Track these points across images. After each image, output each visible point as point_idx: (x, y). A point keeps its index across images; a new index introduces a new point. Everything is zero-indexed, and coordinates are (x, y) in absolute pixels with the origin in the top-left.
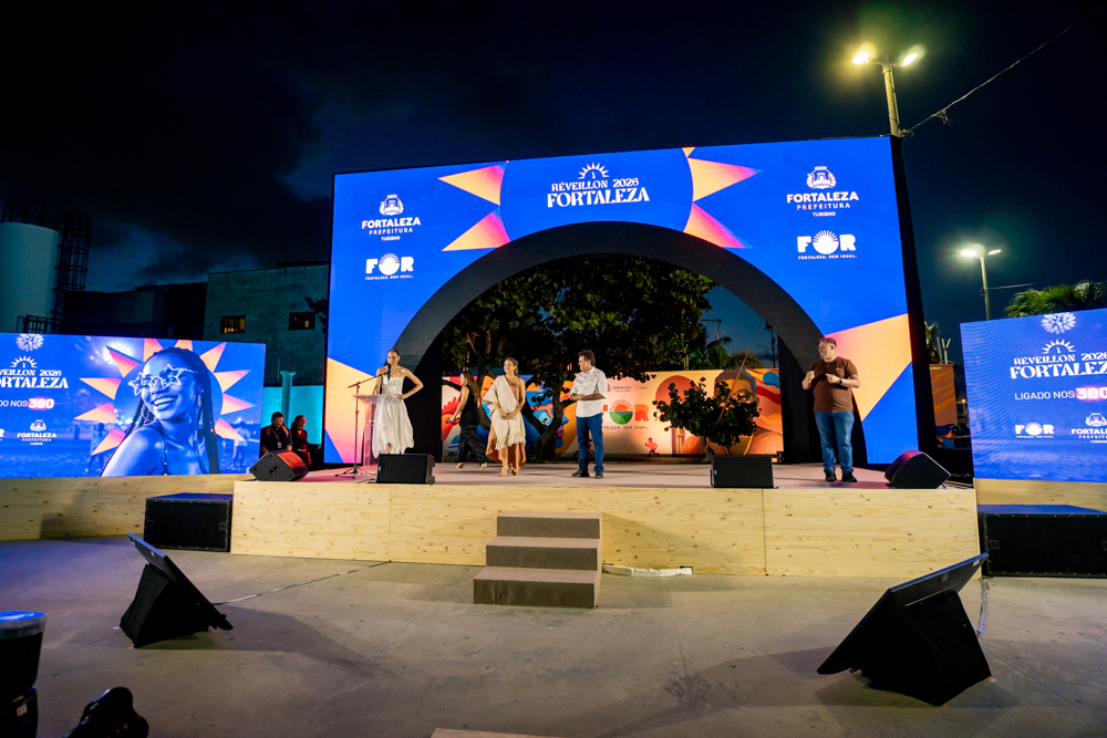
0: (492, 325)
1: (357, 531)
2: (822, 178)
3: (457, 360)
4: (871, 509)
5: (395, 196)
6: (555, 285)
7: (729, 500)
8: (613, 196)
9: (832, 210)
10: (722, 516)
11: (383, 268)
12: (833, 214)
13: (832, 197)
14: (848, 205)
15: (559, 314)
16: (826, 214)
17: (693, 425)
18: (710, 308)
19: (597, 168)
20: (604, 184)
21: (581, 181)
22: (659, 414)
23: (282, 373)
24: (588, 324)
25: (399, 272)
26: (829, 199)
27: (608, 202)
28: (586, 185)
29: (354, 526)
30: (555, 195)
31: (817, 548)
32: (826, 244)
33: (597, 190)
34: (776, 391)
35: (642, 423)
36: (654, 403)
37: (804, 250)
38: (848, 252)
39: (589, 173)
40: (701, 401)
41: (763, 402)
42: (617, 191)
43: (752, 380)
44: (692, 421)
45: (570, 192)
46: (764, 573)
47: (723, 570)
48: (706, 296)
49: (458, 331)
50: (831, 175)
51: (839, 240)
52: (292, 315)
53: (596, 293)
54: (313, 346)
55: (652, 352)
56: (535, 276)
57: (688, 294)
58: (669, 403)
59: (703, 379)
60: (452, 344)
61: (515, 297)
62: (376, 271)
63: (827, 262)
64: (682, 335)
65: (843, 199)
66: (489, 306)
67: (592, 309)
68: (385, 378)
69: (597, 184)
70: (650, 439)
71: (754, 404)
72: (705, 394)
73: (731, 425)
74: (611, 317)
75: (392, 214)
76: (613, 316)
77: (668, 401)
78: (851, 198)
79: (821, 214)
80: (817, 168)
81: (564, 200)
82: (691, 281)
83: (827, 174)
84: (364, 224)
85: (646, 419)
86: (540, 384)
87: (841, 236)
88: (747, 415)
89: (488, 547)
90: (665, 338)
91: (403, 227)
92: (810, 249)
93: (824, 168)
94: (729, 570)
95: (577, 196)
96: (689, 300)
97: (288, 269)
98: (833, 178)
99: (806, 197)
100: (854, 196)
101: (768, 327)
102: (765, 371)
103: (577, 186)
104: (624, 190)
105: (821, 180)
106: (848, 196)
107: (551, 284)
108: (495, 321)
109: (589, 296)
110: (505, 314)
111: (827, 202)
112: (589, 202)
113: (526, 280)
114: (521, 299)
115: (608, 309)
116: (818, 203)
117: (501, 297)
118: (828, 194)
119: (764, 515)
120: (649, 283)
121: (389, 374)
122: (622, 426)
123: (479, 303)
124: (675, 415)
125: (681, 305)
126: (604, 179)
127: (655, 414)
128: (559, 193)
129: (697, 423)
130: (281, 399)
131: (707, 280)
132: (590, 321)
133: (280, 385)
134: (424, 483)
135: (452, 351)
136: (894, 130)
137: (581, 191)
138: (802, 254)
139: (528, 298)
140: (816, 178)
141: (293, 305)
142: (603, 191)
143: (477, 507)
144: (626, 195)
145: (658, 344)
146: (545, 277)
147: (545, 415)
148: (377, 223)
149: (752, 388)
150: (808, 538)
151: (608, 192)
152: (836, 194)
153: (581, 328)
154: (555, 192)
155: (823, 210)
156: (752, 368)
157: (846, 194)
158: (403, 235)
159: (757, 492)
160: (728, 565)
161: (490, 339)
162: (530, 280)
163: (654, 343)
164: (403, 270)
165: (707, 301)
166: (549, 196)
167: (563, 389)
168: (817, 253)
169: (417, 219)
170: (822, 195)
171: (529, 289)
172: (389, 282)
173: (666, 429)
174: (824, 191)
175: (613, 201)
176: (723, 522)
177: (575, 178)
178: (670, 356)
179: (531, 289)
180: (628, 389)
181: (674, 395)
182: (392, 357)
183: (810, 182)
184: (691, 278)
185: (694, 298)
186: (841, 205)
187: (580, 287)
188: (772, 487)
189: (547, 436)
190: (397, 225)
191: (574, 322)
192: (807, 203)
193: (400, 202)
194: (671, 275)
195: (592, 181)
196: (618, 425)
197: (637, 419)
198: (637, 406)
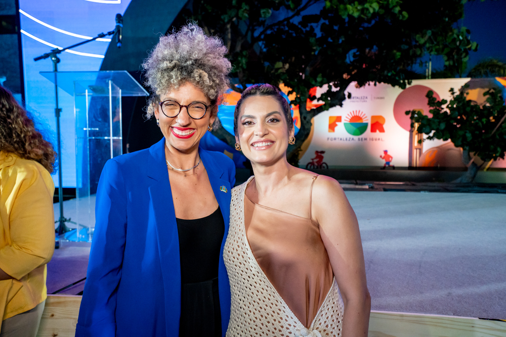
17: (464, 138)
35: (378, 134)
70: (386, 152)
122: (356, 138)
124: (443, 126)
156: (502, 76)
180: (364, 99)
196: (352, 136)
197: (373, 130)
198: (373, 117)
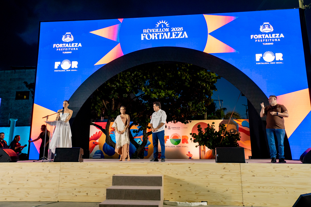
0: (115, 96)
1: (42, 186)
2: (267, 27)
3: (98, 112)
4: (293, 173)
5: (70, 33)
6: (145, 77)
7: (224, 168)
8: (171, 35)
9: (272, 42)
10: (221, 176)
11: (62, 66)
12: (272, 44)
13: (271, 36)
14: (279, 40)
15: (146, 91)
16: (269, 44)
17: (209, 144)
18: (216, 89)
19: (164, 22)
20: (167, 30)
21: (157, 28)
22: (193, 139)
23: (11, 120)
24: (159, 96)
25: (71, 68)
26: (270, 37)
27: (169, 38)
28: (159, 30)
29: (41, 184)
30: (145, 34)
31: (268, 192)
32: (269, 57)
33: (164, 33)
34: (248, 129)
35: (185, 144)
36: (191, 134)
37: (259, 60)
38: (279, 61)
39: (160, 25)
40: (212, 133)
41: (242, 134)
42: (173, 33)
43: (236, 125)
44: (208, 142)
45: (152, 33)
46: (242, 205)
47: (222, 203)
48: (214, 84)
49: (98, 98)
50: (271, 26)
51: (275, 56)
52: (17, 93)
53: (164, 81)
54: (27, 107)
55: (189, 109)
56: (135, 73)
57: (206, 82)
58: (197, 134)
59: (213, 123)
60: (96, 104)
61: (126, 82)
62: (60, 67)
63: (269, 65)
64: (204, 102)
65: (277, 37)
66: (113, 86)
67: (162, 89)
68: (61, 114)
69: (164, 30)
70: (189, 152)
71: (238, 135)
72: (214, 130)
73: (227, 144)
74: (170, 92)
75: (68, 41)
76: (171, 92)
77: (197, 133)
78: (280, 37)
79: (267, 44)
80: (265, 23)
81: (149, 37)
82: (207, 76)
83: (269, 26)
84: (54, 46)
85: (187, 143)
86: (137, 125)
87: (276, 54)
88: (234, 140)
89: (107, 190)
90: (195, 103)
91: (73, 48)
92: (262, 60)
93: (268, 23)
94: (225, 203)
95: (155, 35)
96: (206, 85)
97: (17, 71)
98: (272, 28)
99: (259, 36)
100: (282, 36)
101: (243, 95)
102: (242, 120)
103: (155, 30)
104: (176, 33)
105: (266, 28)
106: (279, 36)
107: (143, 77)
108: (116, 94)
109: (160, 82)
110: (121, 90)
111: (269, 39)
112: (160, 38)
113: (131, 74)
114: (129, 83)
115: (169, 89)
116: (265, 39)
117: (119, 82)
118: (270, 35)
119: (241, 176)
120: (188, 77)
121: (63, 112)
122: (176, 146)
123: (109, 84)
124: (200, 139)
125: (203, 88)
126: (167, 27)
127: (191, 139)
128: (146, 33)
129: (211, 143)
130: (9, 133)
131: (215, 76)
132: (160, 94)
133: (9, 126)
134: (78, 161)
135: (96, 108)
136: (301, 6)
137: (157, 33)
138: (258, 62)
139: (132, 83)
140: (264, 28)
141: (19, 88)
142: (167, 33)
143: (103, 173)
144: (177, 35)
145: (192, 106)
146: (140, 74)
147: (139, 140)
148: (61, 45)
149: (237, 128)
150: (263, 187)
151: (169, 34)
152: (273, 35)
153: (156, 97)
154: (145, 33)
155: (268, 42)
156: (237, 119)
157: (278, 35)
158: (73, 51)
159: (237, 165)
160: (224, 200)
161: (114, 103)
162: (133, 75)
163: (190, 105)
164: (73, 67)
165: (215, 86)
166: (142, 35)
167: (148, 127)
168: (264, 62)
169: (80, 44)
170: (267, 35)
171: (132, 79)
172: (66, 73)
173: (196, 146)
174: (268, 34)
175: (171, 38)
176: (222, 179)
177: (154, 27)
178: (198, 111)
179: (133, 79)
180: (179, 128)
181: (200, 130)
182: (65, 104)
183: (261, 29)
184: (207, 75)
185: (209, 84)
186: (276, 40)
187: (156, 78)
188: (245, 162)
189: (140, 149)
190: (70, 46)
191: (153, 94)
192: (260, 39)
193: (72, 36)
194: (198, 74)
195: (162, 28)
196: (174, 145)
197: (183, 143)
198: (183, 136)
